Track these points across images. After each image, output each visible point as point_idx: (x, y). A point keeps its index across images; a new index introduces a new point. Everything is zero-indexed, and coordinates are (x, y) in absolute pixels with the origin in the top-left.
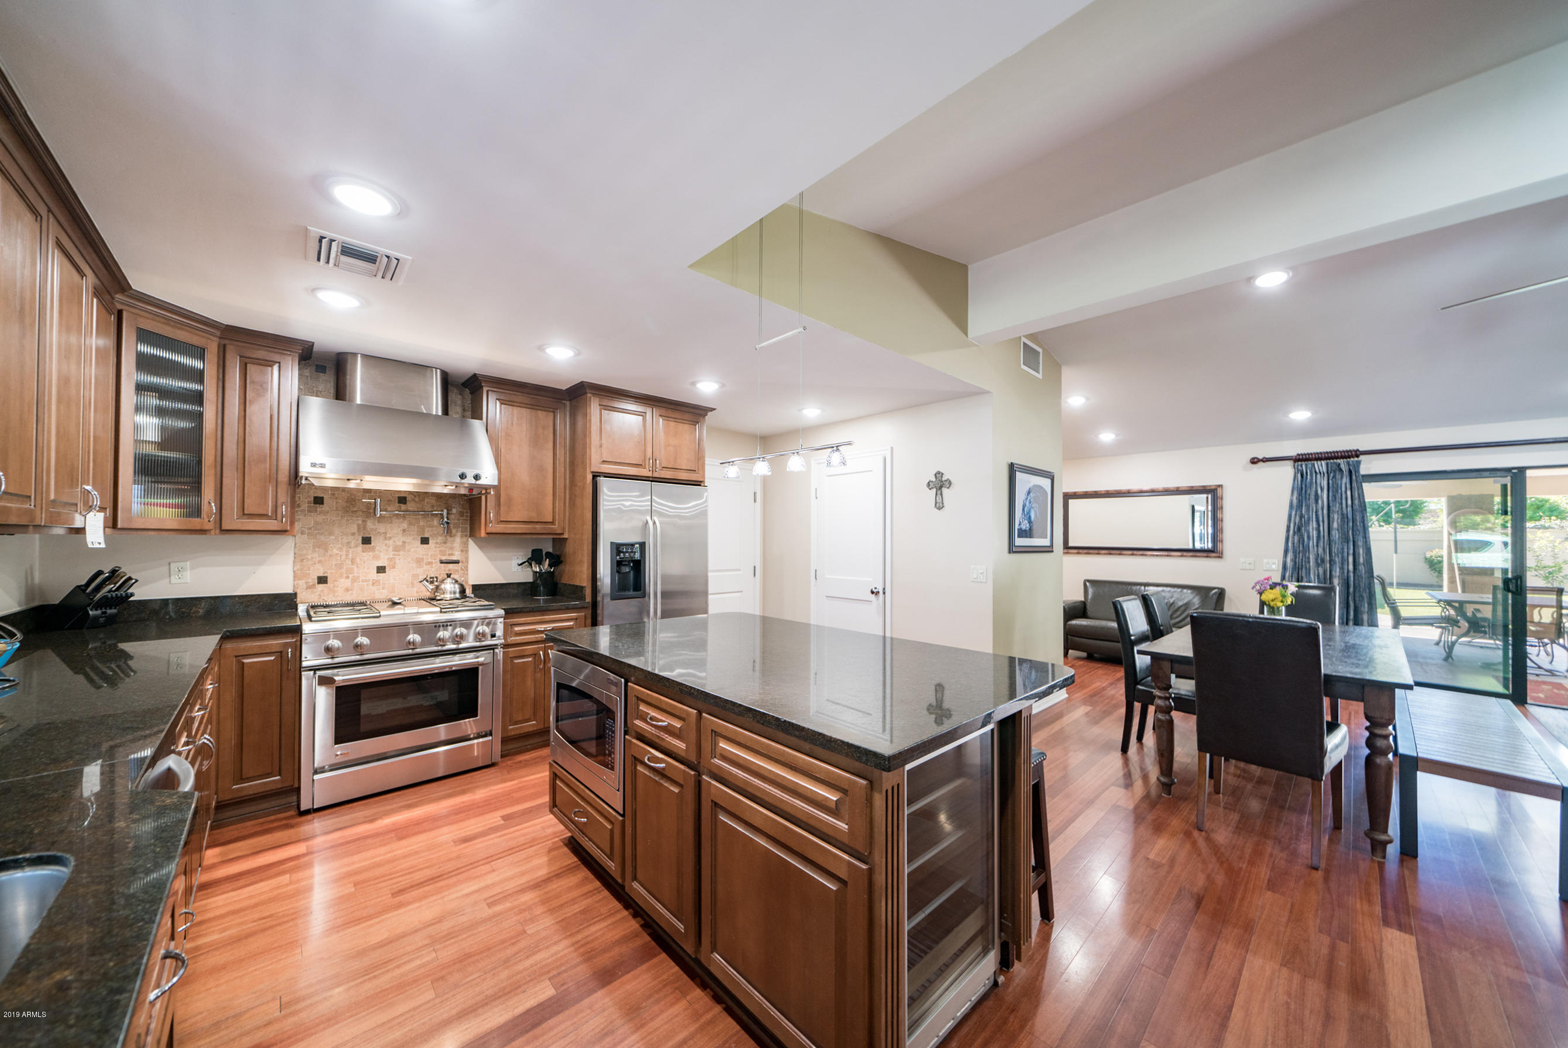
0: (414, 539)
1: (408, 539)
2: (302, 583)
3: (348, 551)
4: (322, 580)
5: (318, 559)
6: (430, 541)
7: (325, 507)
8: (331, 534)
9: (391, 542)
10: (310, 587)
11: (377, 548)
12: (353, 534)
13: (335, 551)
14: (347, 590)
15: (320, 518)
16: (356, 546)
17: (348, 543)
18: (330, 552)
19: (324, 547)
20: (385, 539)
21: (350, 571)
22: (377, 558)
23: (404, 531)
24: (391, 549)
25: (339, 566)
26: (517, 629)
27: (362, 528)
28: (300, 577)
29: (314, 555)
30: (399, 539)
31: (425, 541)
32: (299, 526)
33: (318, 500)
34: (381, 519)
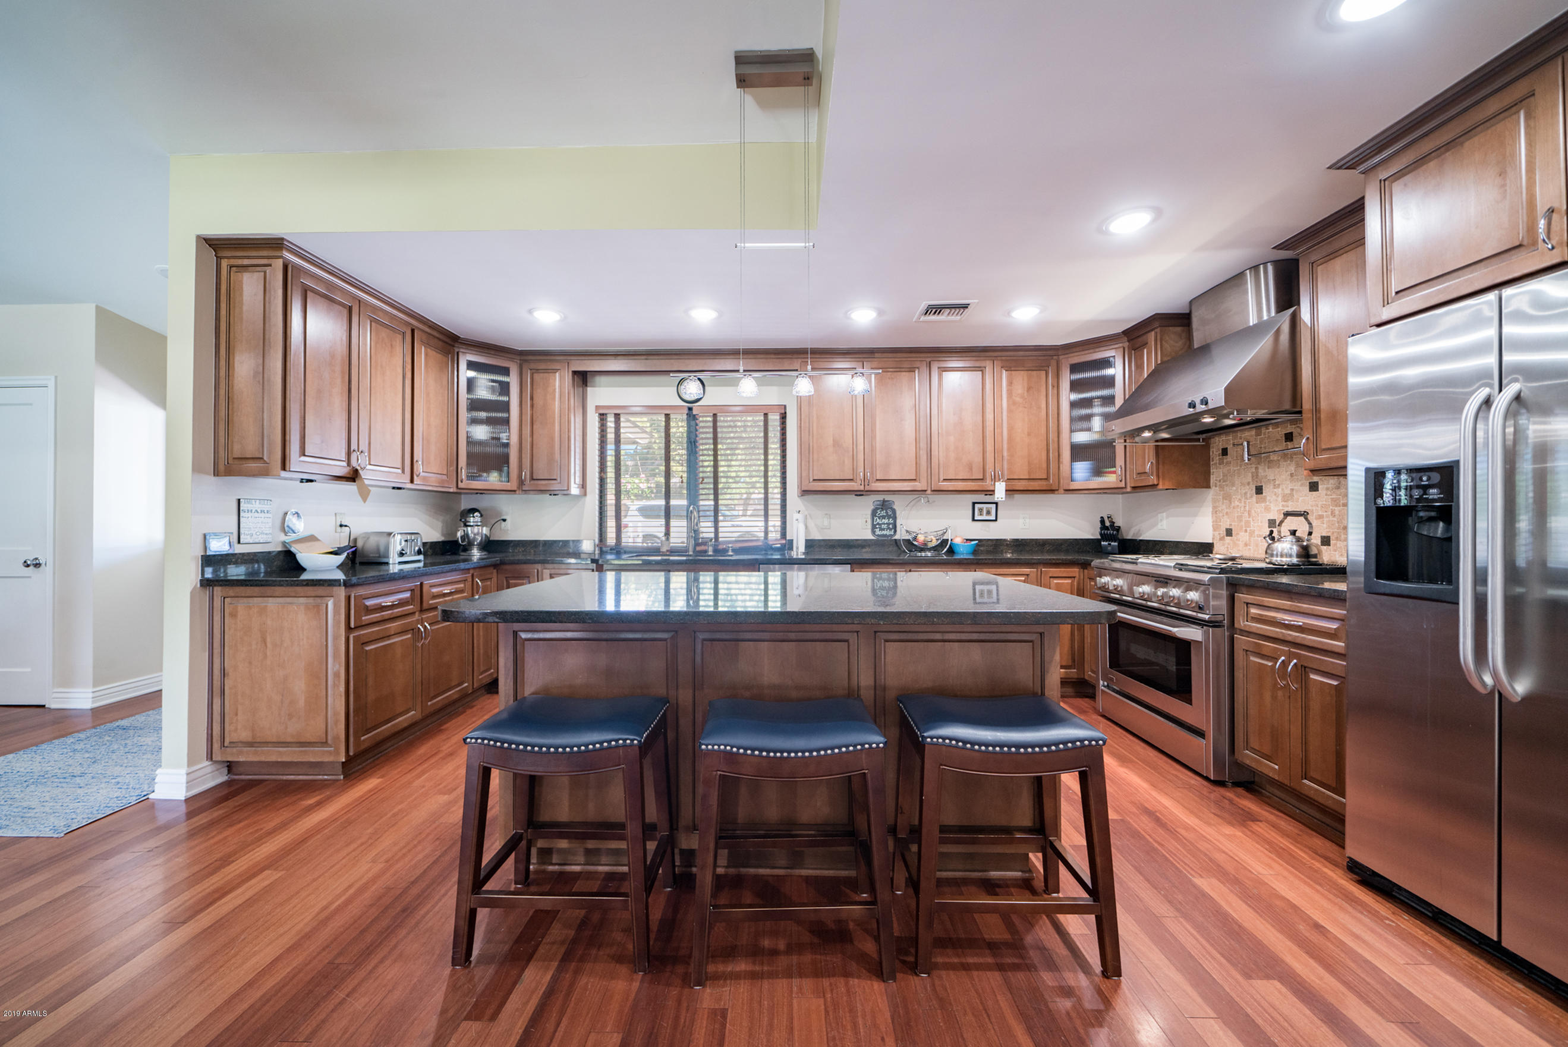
0: (1302, 485)
1: (1297, 486)
2: (1217, 533)
3: (1245, 502)
4: (1229, 532)
5: (1226, 511)
6: (1320, 487)
7: (1229, 458)
8: (1233, 485)
9: (1279, 491)
10: (1222, 539)
11: (1268, 498)
12: (1249, 484)
13: (1237, 503)
14: (1246, 545)
15: (1225, 470)
16: (1251, 497)
17: (1246, 493)
18: (1233, 505)
19: (1228, 497)
20: (1275, 487)
21: (1248, 524)
22: (1267, 509)
23: (1292, 475)
24: (1280, 499)
25: (1240, 518)
26: (1254, 611)
27: (1255, 476)
28: (1215, 528)
29: (1223, 507)
30: (1287, 486)
31: (1314, 487)
32: (1213, 479)
33: (1225, 452)
34: (1270, 464)
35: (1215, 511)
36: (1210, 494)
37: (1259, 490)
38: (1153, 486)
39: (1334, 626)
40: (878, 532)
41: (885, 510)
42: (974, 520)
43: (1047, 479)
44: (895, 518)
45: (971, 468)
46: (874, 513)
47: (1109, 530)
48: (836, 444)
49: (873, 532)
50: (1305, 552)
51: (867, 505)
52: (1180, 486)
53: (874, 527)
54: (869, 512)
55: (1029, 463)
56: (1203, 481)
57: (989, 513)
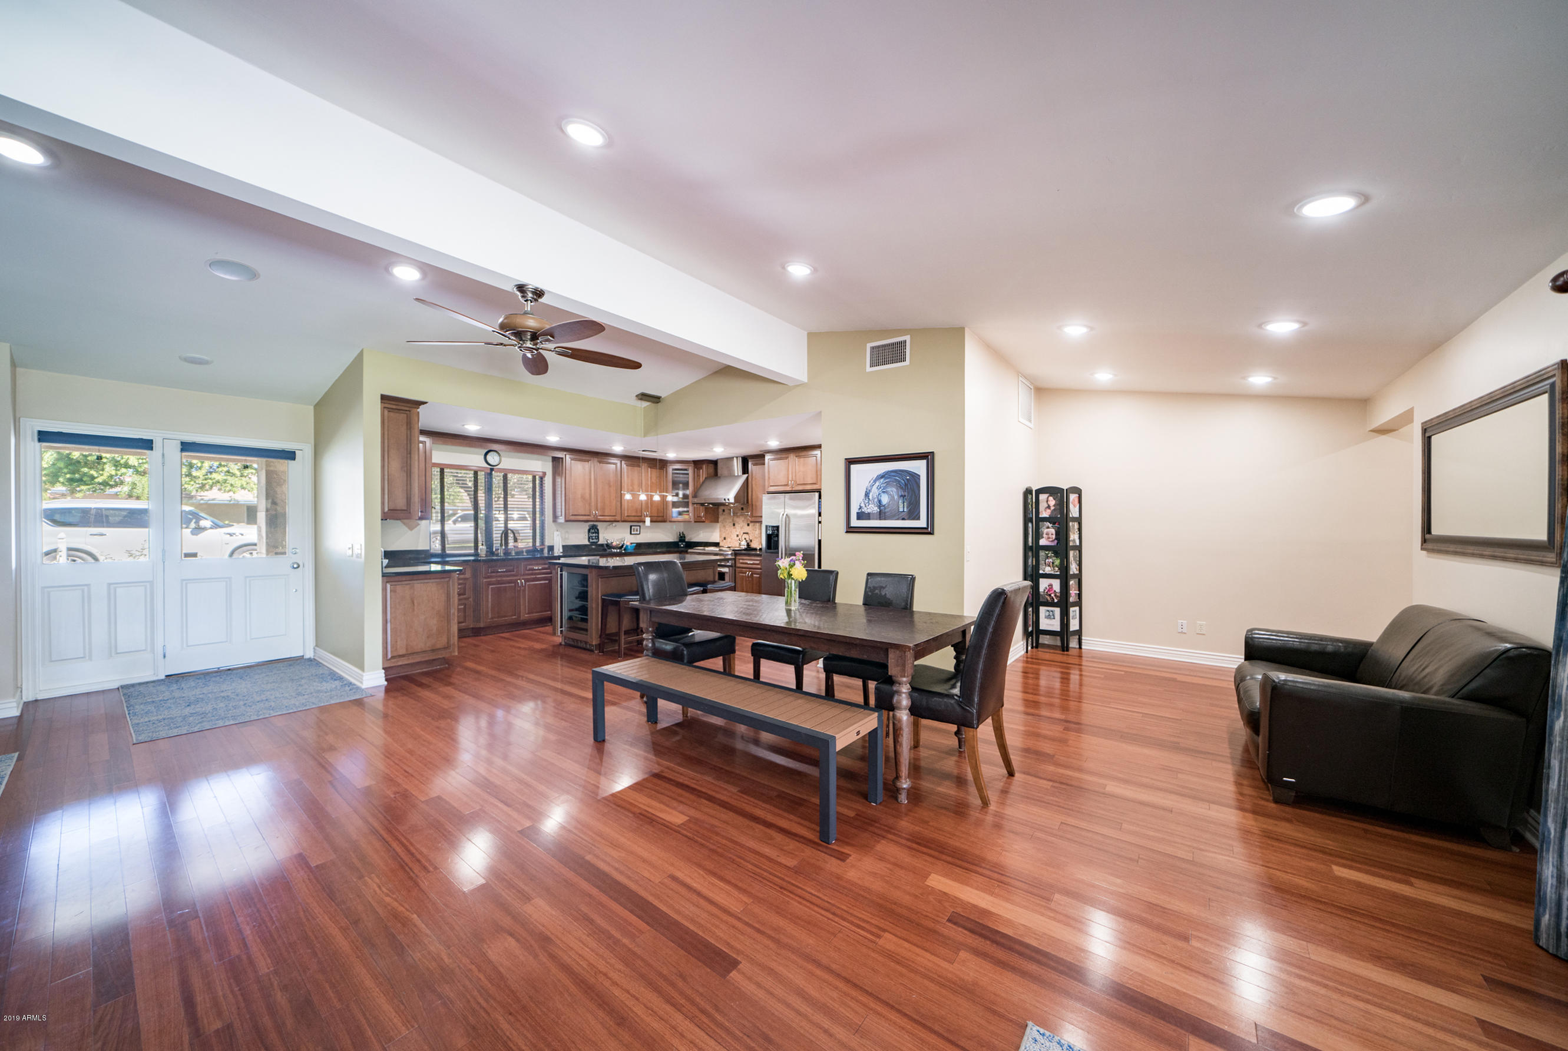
2: (721, 539)
3: (730, 529)
4: (725, 538)
6: (750, 525)
7: (725, 516)
8: (726, 523)
10: (723, 541)
11: (737, 528)
12: (731, 523)
13: (727, 529)
14: (730, 543)
15: (723, 520)
16: (732, 527)
17: (730, 526)
19: (724, 527)
20: (739, 525)
21: (731, 536)
22: (737, 531)
24: (741, 528)
25: (728, 534)
26: (741, 561)
27: (733, 520)
28: (720, 537)
29: (723, 530)
30: (742, 524)
31: (748, 525)
32: (720, 520)
33: (724, 511)
34: (738, 517)
35: (720, 531)
36: (718, 525)
37: (734, 525)
38: (704, 522)
39: (758, 562)
40: (591, 541)
41: (594, 530)
42: (631, 534)
43: (663, 517)
44: (598, 533)
45: (637, 512)
46: (589, 531)
47: (682, 538)
48: (583, 497)
49: (589, 541)
50: (748, 545)
51: (586, 527)
52: (712, 522)
53: (589, 538)
54: (587, 531)
55: (658, 510)
56: (716, 521)
57: (637, 531)
